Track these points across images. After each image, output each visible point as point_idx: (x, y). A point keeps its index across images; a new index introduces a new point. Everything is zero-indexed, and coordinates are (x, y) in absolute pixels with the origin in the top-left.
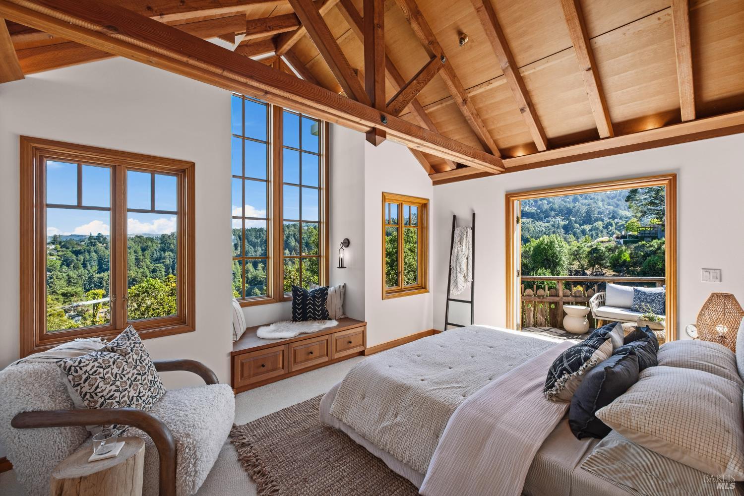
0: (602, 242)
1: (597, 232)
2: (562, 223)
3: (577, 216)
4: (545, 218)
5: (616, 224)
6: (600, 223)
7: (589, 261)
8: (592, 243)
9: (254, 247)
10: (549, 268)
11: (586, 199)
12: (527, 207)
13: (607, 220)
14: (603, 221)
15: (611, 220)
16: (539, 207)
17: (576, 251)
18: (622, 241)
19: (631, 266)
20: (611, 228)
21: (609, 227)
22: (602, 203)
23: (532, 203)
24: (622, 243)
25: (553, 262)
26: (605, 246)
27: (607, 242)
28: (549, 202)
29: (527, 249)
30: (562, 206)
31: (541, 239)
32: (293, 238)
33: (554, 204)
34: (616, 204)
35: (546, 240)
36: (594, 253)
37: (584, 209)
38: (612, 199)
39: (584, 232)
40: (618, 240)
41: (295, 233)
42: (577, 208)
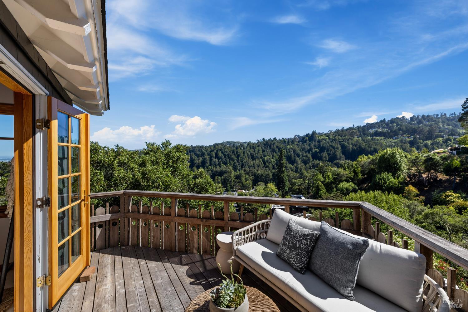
0: (438, 153)
1: (437, 145)
2: (408, 139)
3: (420, 134)
4: (395, 136)
5: (454, 139)
6: (441, 139)
7: (425, 167)
8: (429, 153)
9: (198, 157)
10: (391, 172)
11: (429, 121)
12: (381, 129)
13: (446, 137)
14: (443, 137)
15: (450, 136)
16: (389, 128)
17: (414, 160)
18: (455, 152)
19: (463, 172)
20: (449, 142)
21: (449, 141)
22: (442, 124)
23: (384, 126)
24: (455, 153)
25: (395, 168)
26: (440, 156)
27: (442, 153)
28: (398, 125)
29: (374, 158)
30: (408, 127)
31: (385, 151)
32: (220, 151)
33: (401, 125)
34: (455, 124)
35: (389, 152)
36: (429, 161)
37: (427, 129)
38: (451, 121)
39: (426, 146)
40: (452, 151)
41: (221, 149)
42: (421, 128)
